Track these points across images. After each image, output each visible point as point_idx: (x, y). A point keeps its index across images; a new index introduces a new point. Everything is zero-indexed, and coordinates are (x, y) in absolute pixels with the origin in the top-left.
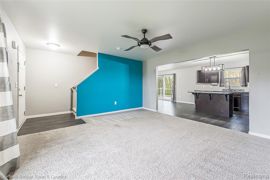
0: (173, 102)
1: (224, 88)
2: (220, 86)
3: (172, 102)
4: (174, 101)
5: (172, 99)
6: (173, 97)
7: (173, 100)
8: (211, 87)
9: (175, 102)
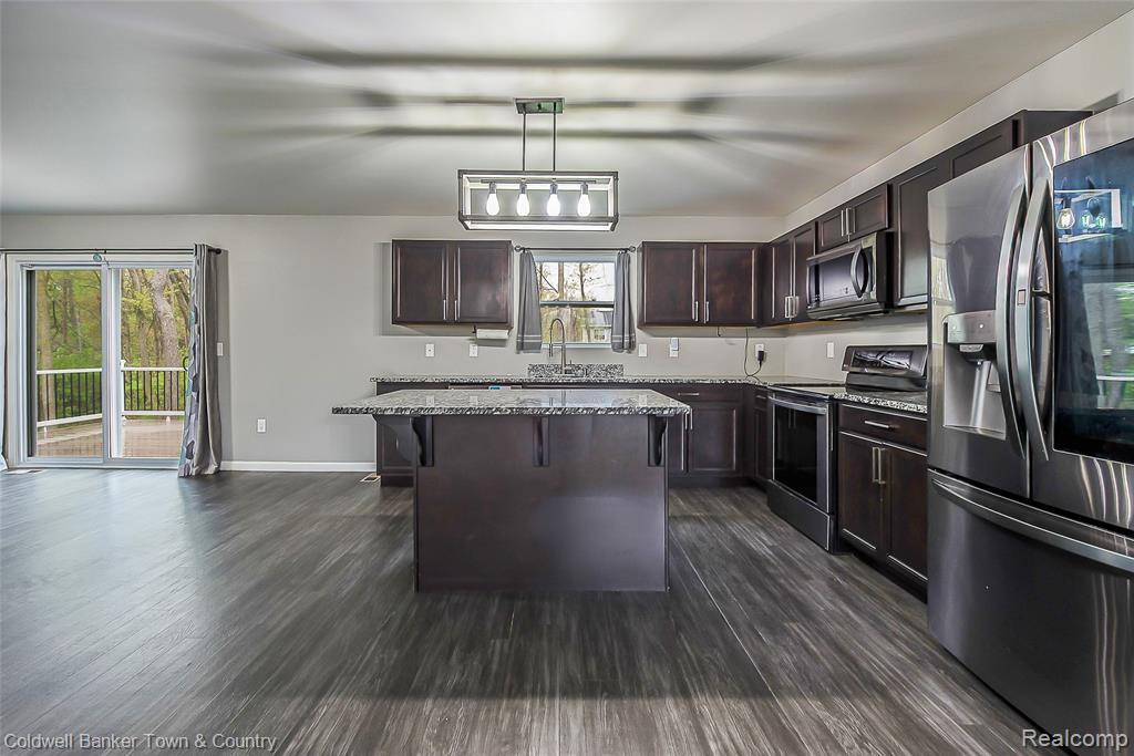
0: (200, 476)
1: (540, 358)
2: (521, 347)
3: (188, 476)
4: (211, 470)
5: (189, 456)
6: (196, 437)
7: (203, 461)
8: (474, 350)
9: (218, 472)
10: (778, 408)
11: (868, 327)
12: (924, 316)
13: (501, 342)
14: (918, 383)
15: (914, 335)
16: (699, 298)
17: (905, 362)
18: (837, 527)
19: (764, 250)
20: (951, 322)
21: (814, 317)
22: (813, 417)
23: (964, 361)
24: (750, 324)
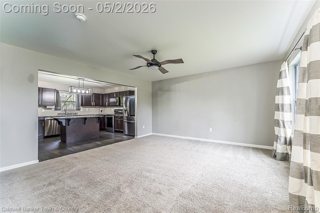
2: (56, 109)
8: (43, 110)
10: (107, 117)
11: (117, 107)
12: (123, 106)
13: (51, 109)
14: (122, 113)
15: (122, 108)
16: (93, 102)
17: (121, 111)
18: (115, 129)
19: (103, 95)
20: (124, 108)
21: (110, 105)
22: (112, 118)
23: (125, 111)
24: (101, 106)
